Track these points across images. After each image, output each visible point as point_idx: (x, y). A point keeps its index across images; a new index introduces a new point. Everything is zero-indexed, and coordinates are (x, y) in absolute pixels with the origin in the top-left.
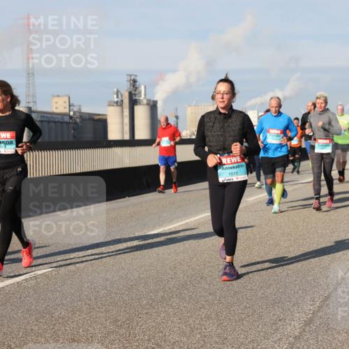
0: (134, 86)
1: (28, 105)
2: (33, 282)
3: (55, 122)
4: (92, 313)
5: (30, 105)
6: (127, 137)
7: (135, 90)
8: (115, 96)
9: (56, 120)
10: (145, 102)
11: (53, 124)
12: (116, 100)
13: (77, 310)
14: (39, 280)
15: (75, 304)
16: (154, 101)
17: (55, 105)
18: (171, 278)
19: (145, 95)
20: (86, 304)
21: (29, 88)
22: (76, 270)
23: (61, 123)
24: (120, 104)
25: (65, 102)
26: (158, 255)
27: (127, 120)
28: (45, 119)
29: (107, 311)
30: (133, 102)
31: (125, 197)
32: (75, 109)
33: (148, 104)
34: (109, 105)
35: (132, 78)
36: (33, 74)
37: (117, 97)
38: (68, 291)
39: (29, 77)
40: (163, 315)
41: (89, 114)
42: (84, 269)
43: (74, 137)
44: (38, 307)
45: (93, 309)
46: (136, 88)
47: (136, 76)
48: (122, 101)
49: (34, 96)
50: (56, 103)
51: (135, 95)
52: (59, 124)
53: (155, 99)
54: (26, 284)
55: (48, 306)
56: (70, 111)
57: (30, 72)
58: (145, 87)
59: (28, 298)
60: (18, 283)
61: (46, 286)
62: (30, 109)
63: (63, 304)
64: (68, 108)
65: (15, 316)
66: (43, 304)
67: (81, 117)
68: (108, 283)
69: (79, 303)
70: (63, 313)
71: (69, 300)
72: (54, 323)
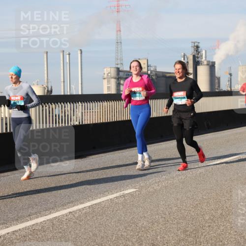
0: (197, 51)
1: (116, 66)
2: (122, 199)
4: (167, 225)
5: (119, 66)
7: (198, 54)
8: (182, 58)
10: (205, 63)
13: (155, 222)
14: (126, 198)
15: (154, 217)
16: (212, 62)
19: (206, 57)
20: (162, 217)
21: (117, 53)
22: (153, 190)
25: (144, 64)
26: (217, 181)
29: (178, 223)
32: (152, 69)
33: (208, 65)
35: (196, 44)
36: (121, 43)
37: (184, 59)
38: (148, 207)
39: (118, 45)
40: (222, 228)
41: (162, 72)
42: (160, 190)
44: (126, 219)
45: (168, 221)
46: (199, 52)
47: (199, 43)
48: (188, 62)
49: (121, 59)
51: (198, 57)
53: (214, 61)
54: (117, 200)
55: (133, 218)
56: (148, 70)
57: (119, 41)
58: (206, 51)
59: (118, 211)
60: (111, 199)
61: (132, 203)
62: (118, 69)
63: (144, 216)
64: (146, 69)
65: (109, 224)
66: (130, 216)
67: (156, 74)
68: (179, 202)
69: (157, 217)
70: (145, 224)
71: (149, 213)
72: (138, 231)
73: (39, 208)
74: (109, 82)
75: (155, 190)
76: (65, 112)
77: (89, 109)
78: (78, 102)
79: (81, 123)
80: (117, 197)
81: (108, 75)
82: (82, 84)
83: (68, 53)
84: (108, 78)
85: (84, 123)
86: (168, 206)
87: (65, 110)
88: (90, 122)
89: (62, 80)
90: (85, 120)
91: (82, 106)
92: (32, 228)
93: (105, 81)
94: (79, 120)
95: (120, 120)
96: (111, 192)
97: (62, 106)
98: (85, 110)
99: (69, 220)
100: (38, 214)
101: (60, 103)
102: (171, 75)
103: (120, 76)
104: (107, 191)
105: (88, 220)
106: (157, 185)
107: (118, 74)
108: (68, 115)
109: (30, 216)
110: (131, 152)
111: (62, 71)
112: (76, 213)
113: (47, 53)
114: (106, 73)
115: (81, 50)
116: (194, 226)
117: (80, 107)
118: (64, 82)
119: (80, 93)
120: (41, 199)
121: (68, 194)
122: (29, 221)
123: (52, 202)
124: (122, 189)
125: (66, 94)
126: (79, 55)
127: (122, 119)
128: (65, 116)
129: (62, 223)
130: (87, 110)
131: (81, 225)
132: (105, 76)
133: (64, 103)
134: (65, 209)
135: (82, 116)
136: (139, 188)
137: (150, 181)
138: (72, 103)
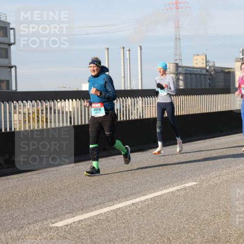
1: (175, 62)
2: (183, 192)
3: (195, 74)
4: (229, 218)
5: (177, 62)
8: (241, 54)
9: (196, 73)
11: (193, 76)
13: (217, 215)
14: (187, 191)
15: (216, 211)
17: (195, 62)
20: (223, 211)
21: (176, 49)
22: (214, 184)
23: (200, 74)
25: (203, 59)
28: (188, 72)
32: (211, 65)
34: (237, 61)
36: (179, 39)
37: (243, 55)
38: (209, 200)
39: (176, 41)
41: (221, 68)
42: (221, 184)
43: (210, 85)
44: (188, 211)
45: (229, 214)
49: (180, 55)
50: (196, 60)
52: (199, 76)
54: (178, 193)
55: (195, 210)
56: (206, 66)
59: (180, 204)
60: (172, 192)
61: (193, 196)
62: (177, 64)
63: (206, 210)
64: (205, 64)
65: (171, 216)
66: (191, 209)
67: (215, 70)
69: (218, 210)
70: (207, 217)
71: (210, 207)
72: (200, 223)
73: (103, 199)
75: (216, 184)
76: (126, 107)
77: (149, 104)
78: (139, 97)
79: (141, 118)
80: (178, 190)
82: (141, 79)
83: (128, 49)
85: (144, 117)
87: (126, 105)
88: (150, 116)
89: (123, 76)
90: (145, 114)
91: (142, 100)
92: (97, 218)
94: (140, 114)
95: (180, 114)
96: (172, 184)
97: (123, 101)
98: (145, 104)
99: (132, 212)
100: (102, 204)
101: (122, 98)
102: (229, 70)
103: (178, 72)
104: (168, 184)
105: (150, 212)
106: (217, 178)
107: (177, 70)
108: (129, 110)
109: (94, 207)
110: (191, 146)
111: (123, 67)
112: (138, 205)
113: (108, 49)
115: (141, 46)
117: (141, 102)
118: (124, 77)
119: (140, 88)
120: (105, 190)
121: (130, 186)
122: (93, 211)
123: (115, 193)
124: (183, 182)
125: (126, 89)
126: (139, 51)
127: (182, 114)
128: (126, 110)
129: (125, 213)
130: (148, 104)
131: (143, 216)
133: (125, 98)
134: (128, 200)
135: (143, 110)
136: (200, 182)
137: (211, 175)
138: (133, 97)
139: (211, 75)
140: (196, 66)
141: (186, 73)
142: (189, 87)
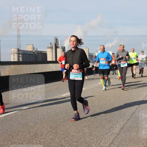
0: (56, 41)
1: (18, 48)
3: (28, 54)
5: (19, 48)
6: (54, 60)
8: (50, 45)
9: (28, 53)
10: (61, 47)
11: (27, 55)
12: (50, 46)
13: (37, 123)
15: (36, 121)
16: (64, 47)
18: (71, 112)
19: (61, 45)
20: (40, 121)
21: (18, 41)
23: (30, 54)
24: (51, 48)
25: (31, 47)
27: (54, 54)
28: (24, 53)
29: (48, 124)
30: (56, 47)
31: (54, 82)
32: (35, 49)
33: (62, 48)
34: (48, 48)
35: (56, 38)
36: (20, 36)
37: (51, 45)
38: (33, 116)
39: (18, 38)
40: (68, 125)
41: (40, 51)
43: (35, 60)
44: (22, 122)
45: (43, 123)
46: (58, 42)
48: (52, 47)
49: (20, 45)
50: (28, 47)
52: (29, 55)
53: (64, 46)
55: (26, 121)
57: (19, 36)
58: (61, 42)
59: (19, 119)
60: (15, 113)
61: (25, 114)
62: (18, 49)
63: (32, 121)
64: (32, 49)
65: (14, 125)
66: (24, 121)
67: (37, 52)
68: (48, 113)
69: (38, 121)
70: (32, 124)
71: (34, 119)
72: (28, 128)
74: (14, 56)
81: (13, 52)
84: (14, 54)
85: (1, 76)
86: (43, 115)
88: (5, 75)
90: (2, 74)
93: (12, 55)
102: (44, 52)
103: (19, 53)
105: (4, 123)
114: (12, 51)
116: (56, 124)
130: (3, 69)
132: (12, 52)
139: (35, 54)
140: (28, 50)
141: (23, 54)
142: (25, 61)
